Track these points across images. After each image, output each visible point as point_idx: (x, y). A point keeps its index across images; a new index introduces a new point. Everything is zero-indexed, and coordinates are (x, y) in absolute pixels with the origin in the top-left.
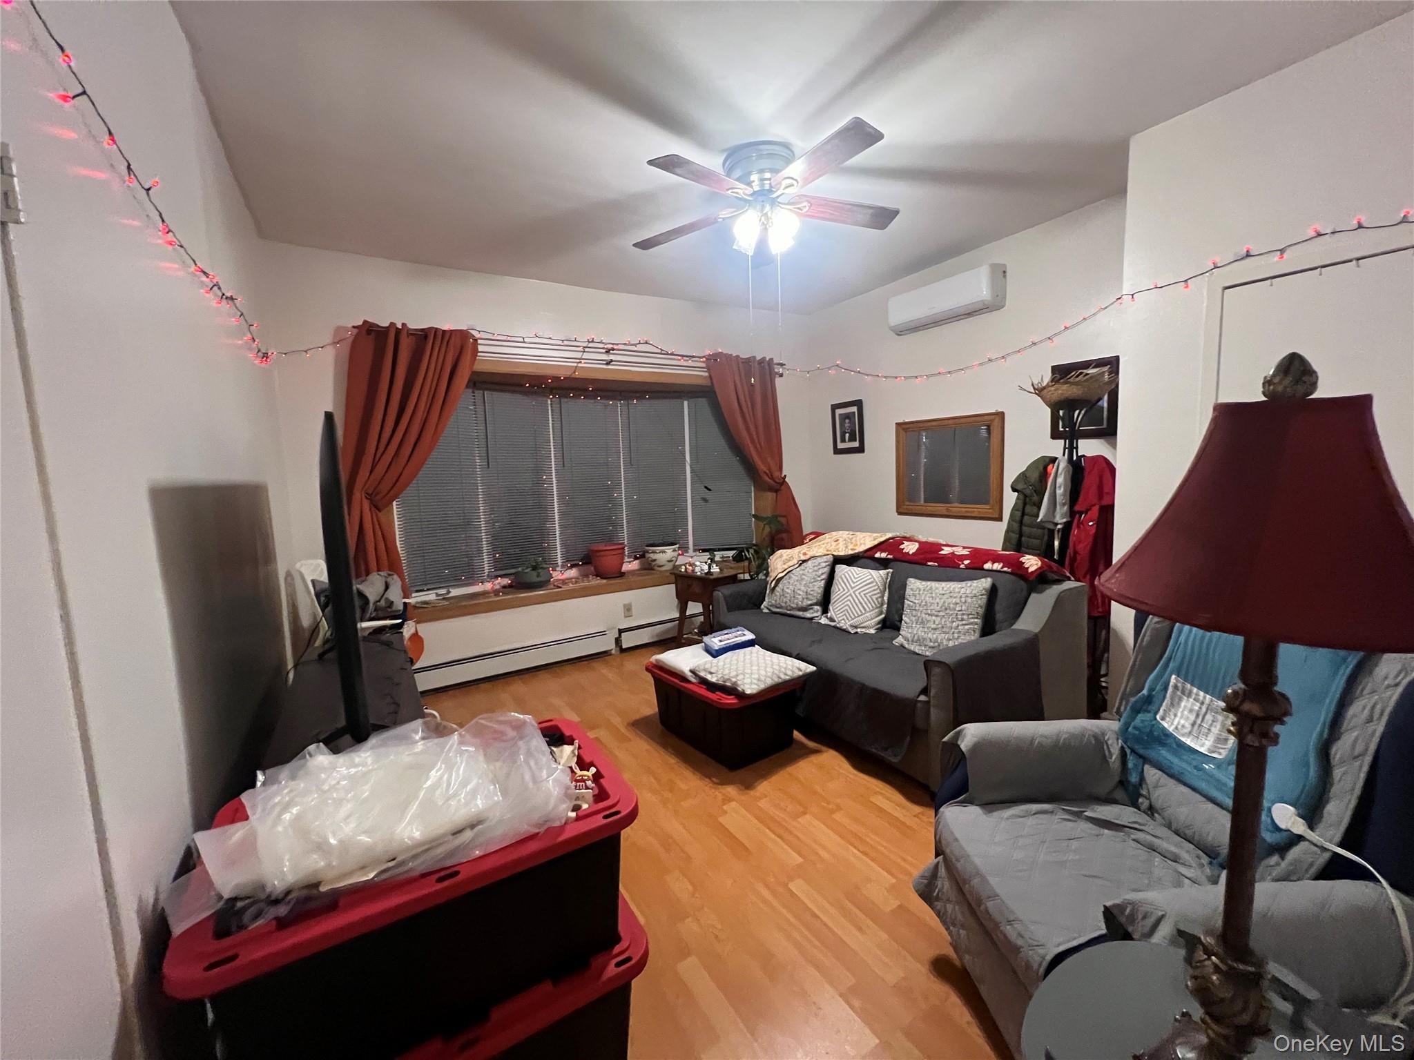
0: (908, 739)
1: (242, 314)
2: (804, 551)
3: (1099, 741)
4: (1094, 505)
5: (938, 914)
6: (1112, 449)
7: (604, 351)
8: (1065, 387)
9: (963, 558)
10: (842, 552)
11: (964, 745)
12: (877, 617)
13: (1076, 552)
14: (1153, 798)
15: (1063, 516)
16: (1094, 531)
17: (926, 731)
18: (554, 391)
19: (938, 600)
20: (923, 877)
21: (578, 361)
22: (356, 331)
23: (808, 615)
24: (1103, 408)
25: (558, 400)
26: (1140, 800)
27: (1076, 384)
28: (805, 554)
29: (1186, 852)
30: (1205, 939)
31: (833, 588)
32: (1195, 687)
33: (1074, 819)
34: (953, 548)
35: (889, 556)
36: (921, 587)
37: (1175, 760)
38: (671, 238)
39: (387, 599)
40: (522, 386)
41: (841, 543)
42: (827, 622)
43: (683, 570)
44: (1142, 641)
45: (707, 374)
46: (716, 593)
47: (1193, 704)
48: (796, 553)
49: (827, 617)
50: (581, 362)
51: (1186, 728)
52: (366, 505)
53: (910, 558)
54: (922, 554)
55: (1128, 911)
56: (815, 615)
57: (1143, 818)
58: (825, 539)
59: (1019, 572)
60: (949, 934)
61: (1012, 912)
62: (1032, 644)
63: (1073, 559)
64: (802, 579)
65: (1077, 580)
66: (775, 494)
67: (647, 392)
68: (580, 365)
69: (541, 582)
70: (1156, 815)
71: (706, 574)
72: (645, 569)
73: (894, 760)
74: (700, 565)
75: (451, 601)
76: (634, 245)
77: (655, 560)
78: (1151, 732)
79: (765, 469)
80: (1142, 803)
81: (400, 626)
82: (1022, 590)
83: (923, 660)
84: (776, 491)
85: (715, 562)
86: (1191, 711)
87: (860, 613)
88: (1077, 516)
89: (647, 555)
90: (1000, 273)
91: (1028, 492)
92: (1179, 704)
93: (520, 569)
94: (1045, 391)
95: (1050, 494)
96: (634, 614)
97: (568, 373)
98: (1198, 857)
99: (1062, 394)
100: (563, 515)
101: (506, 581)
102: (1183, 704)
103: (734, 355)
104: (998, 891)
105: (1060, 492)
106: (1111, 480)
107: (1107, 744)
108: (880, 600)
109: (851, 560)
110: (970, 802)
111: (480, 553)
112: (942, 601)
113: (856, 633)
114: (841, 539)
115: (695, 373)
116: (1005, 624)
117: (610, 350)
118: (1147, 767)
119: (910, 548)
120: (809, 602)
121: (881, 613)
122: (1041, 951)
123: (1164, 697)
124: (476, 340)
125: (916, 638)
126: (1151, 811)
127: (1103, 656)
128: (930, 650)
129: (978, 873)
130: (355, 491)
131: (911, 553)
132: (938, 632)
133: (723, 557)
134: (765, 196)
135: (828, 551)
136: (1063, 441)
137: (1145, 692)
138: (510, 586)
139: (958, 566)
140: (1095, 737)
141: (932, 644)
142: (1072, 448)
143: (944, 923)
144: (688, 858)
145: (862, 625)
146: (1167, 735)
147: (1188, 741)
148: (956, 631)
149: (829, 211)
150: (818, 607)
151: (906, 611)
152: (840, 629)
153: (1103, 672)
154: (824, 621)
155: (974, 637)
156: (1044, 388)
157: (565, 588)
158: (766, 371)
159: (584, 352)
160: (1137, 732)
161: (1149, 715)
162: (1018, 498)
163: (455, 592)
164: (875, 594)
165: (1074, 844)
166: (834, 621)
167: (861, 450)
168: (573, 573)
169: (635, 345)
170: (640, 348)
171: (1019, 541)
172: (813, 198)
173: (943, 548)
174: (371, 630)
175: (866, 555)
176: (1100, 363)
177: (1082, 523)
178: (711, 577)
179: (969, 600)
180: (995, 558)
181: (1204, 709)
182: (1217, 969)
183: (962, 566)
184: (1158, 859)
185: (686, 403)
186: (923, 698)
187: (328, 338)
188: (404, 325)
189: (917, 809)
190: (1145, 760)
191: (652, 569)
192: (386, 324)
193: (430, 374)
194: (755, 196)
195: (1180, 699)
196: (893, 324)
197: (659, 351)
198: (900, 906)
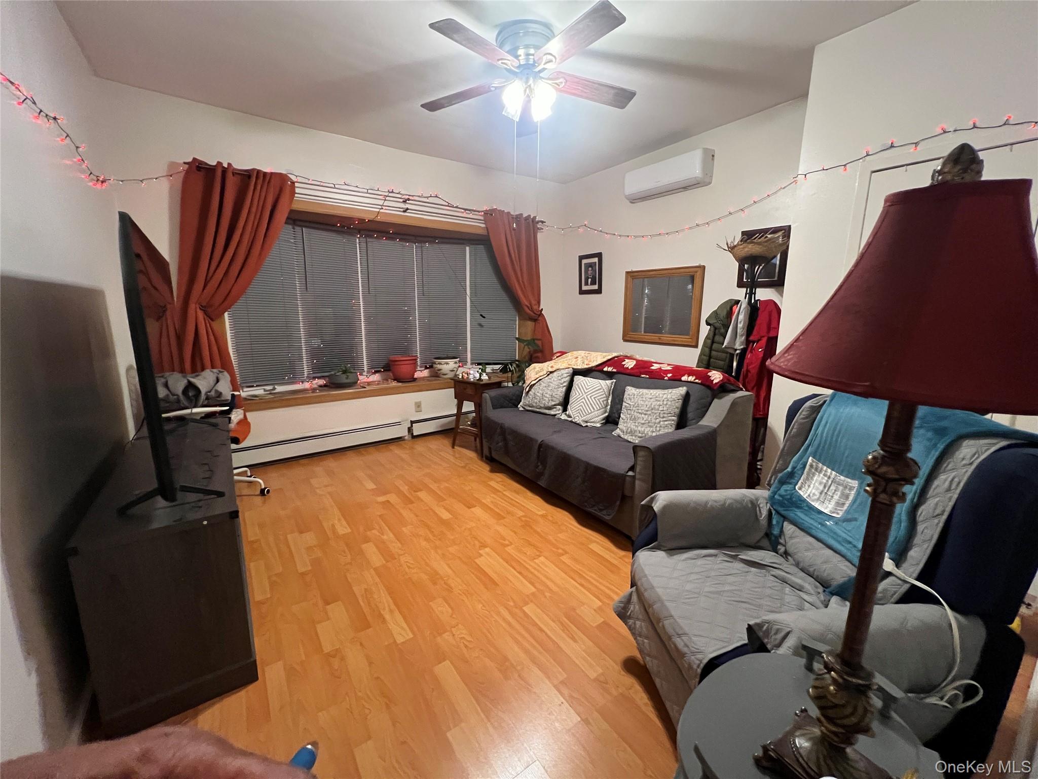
0: (618, 503)
1: (68, 136)
2: (551, 365)
3: (754, 504)
4: (763, 337)
5: (630, 628)
6: (779, 296)
7: (402, 200)
8: (750, 246)
9: (667, 372)
10: (580, 366)
11: (657, 507)
12: (602, 415)
13: (748, 371)
14: (788, 545)
15: (742, 344)
16: (762, 355)
17: (631, 498)
18: (362, 232)
19: (647, 403)
20: (621, 602)
21: (380, 207)
22: (187, 166)
23: (552, 412)
24: (776, 264)
25: (365, 239)
26: (779, 547)
27: (759, 244)
28: (552, 367)
29: (808, 584)
30: (827, 658)
31: (571, 393)
32: (825, 465)
33: (732, 560)
34: (661, 365)
35: (615, 370)
36: (635, 393)
37: (807, 519)
38: (453, 102)
39: (217, 391)
40: (334, 225)
41: (580, 359)
42: (566, 418)
43: (460, 377)
44: (791, 432)
45: (483, 226)
46: (484, 395)
47: (823, 478)
48: (546, 366)
49: (566, 414)
50: (382, 208)
51: (816, 495)
52: (201, 315)
53: (628, 371)
54: (637, 368)
55: (765, 628)
56: (558, 412)
57: (780, 560)
58: (567, 357)
59: (707, 384)
60: (637, 642)
61: (681, 628)
62: (712, 436)
63: (746, 376)
64: (549, 386)
65: (747, 390)
66: (534, 323)
67: (436, 238)
68: (381, 211)
69: (350, 383)
70: (789, 557)
71: (478, 380)
72: (433, 377)
73: (607, 518)
74: (473, 374)
75: (277, 395)
76: (423, 106)
77: (441, 370)
78: (791, 498)
79: (527, 303)
80: (780, 549)
81: (228, 412)
82: (708, 397)
83: (632, 445)
84: (535, 320)
85: (485, 372)
86: (821, 483)
87: (590, 412)
88: (751, 344)
89: (435, 366)
90: (710, 157)
91: (717, 325)
92: (812, 479)
93: (333, 373)
94: (736, 248)
95: (733, 328)
96: (423, 410)
97: (371, 217)
98: (816, 587)
99: (748, 251)
100: (368, 332)
101: (322, 382)
102: (815, 478)
103: (506, 211)
104: (673, 613)
105: (740, 326)
106: (777, 317)
107: (759, 508)
108: (605, 402)
109: (586, 373)
110: (658, 548)
111: (301, 358)
112: (650, 403)
113: (587, 426)
114: (580, 357)
115: (476, 224)
116: (694, 421)
117: (406, 200)
118: (786, 524)
119: (630, 364)
120: (553, 403)
121: (605, 412)
122: (700, 656)
123: (803, 473)
124: (293, 183)
125: (629, 430)
126: (786, 554)
127: (760, 446)
128: (638, 439)
129: (660, 600)
130: (190, 302)
131: (630, 368)
132: (645, 426)
133: (493, 370)
134: (529, 70)
135: (569, 365)
136: (745, 289)
137: (789, 469)
138: (325, 386)
139: (663, 378)
140: (752, 502)
141: (640, 435)
142: (751, 294)
143: (633, 634)
144: (450, 589)
145: (591, 421)
146: (804, 501)
147: (817, 505)
148: (658, 425)
149: (580, 88)
150: (560, 407)
151: (624, 410)
152: (575, 423)
153: (759, 458)
154: (563, 417)
155: (671, 430)
156: (735, 246)
157: (368, 388)
158: (531, 226)
159: (385, 200)
160: (781, 499)
161: (790, 486)
162: (710, 330)
163: (280, 389)
164: (601, 398)
165: (731, 579)
166: (571, 417)
167: (599, 291)
168: (376, 377)
169: (427, 198)
170: (430, 200)
171: (709, 361)
172: (569, 75)
173: (654, 364)
174: (203, 415)
175: (597, 368)
176: (775, 230)
177: (754, 349)
178: (482, 383)
179: (669, 403)
180: (690, 372)
181: (830, 482)
182: (835, 681)
183: (666, 378)
184: (788, 589)
185: (468, 248)
186: (631, 473)
187: (163, 170)
188: (229, 164)
189: (622, 553)
190: (785, 518)
191: (438, 377)
192: (214, 164)
193: (254, 209)
194: (521, 69)
195: (814, 475)
196: (627, 194)
197: (447, 204)
198: (605, 623)
